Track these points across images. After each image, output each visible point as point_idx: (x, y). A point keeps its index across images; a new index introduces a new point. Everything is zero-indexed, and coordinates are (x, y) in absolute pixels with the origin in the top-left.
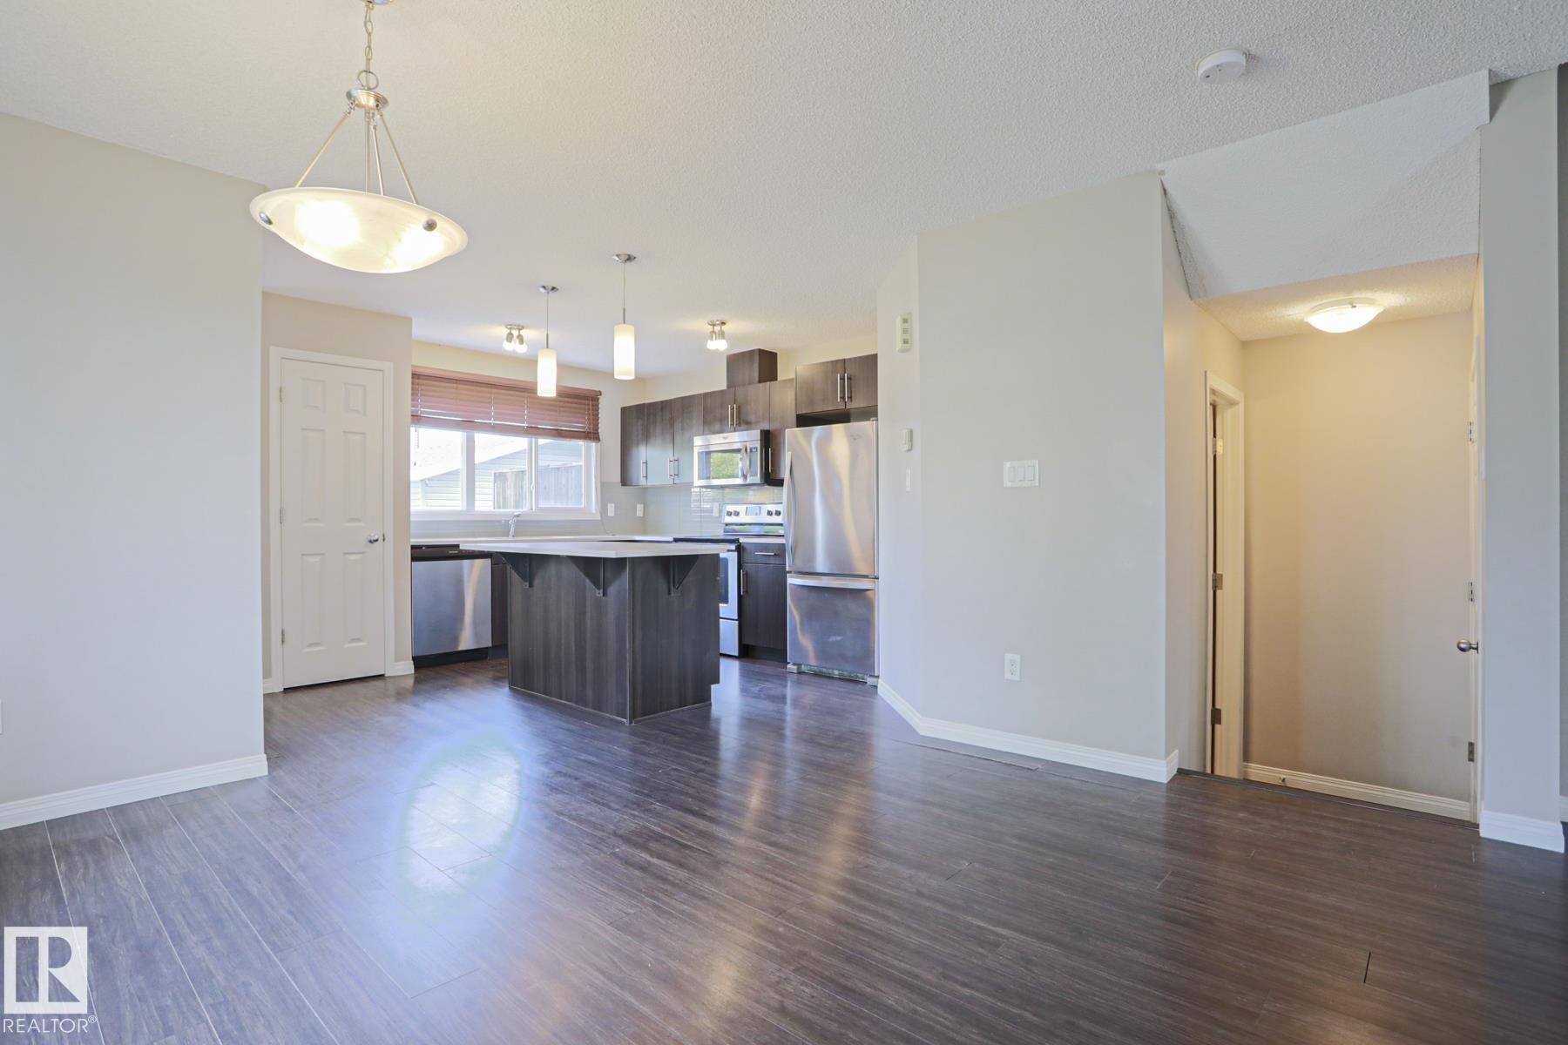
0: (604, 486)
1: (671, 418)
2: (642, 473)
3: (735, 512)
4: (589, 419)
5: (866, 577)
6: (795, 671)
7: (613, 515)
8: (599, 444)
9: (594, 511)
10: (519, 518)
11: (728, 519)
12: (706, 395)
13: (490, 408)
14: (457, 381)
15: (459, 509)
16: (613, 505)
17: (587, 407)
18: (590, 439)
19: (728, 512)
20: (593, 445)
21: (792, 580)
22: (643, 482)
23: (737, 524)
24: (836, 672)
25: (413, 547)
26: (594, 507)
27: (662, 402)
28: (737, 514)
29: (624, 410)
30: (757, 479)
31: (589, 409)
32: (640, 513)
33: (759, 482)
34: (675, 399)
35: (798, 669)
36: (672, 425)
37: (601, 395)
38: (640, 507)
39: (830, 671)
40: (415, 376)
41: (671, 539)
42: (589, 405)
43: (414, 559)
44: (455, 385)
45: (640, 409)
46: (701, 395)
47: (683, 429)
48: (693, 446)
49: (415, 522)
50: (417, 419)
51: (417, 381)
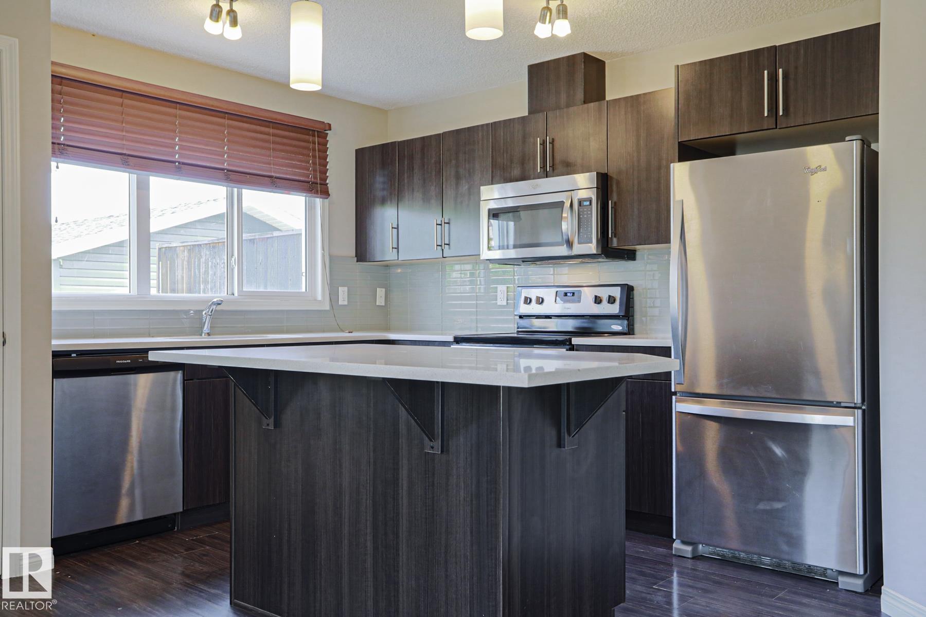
0: (332, 261)
1: (438, 162)
2: (390, 242)
3: (538, 298)
4: (314, 163)
5: (838, 405)
6: (690, 556)
7: (346, 303)
8: (327, 201)
9: (319, 298)
10: (219, 308)
11: (524, 309)
12: (495, 125)
13: (174, 139)
14: (122, 92)
15: (125, 291)
16: (346, 289)
17: (311, 146)
18: (317, 192)
19: (526, 298)
20: (318, 201)
21: (680, 406)
22: (390, 256)
23: (538, 317)
24: (766, 560)
25: (56, 355)
26: (320, 292)
27: (423, 139)
28: (540, 301)
29: (360, 153)
30: (592, 247)
31: (314, 150)
32: (380, 301)
33: (594, 252)
34: (444, 133)
35: (695, 550)
36: (439, 173)
37: (330, 129)
38: (381, 292)
39: (755, 557)
40: (57, 79)
41: (451, 339)
42: (314, 143)
43: (58, 373)
44: (120, 100)
45: (386, 149)
46: (487, 125)
47: (458, 177)
48: (480, 200)
49: (60, 313)
50: (61, 149)
51: (59, 87)
